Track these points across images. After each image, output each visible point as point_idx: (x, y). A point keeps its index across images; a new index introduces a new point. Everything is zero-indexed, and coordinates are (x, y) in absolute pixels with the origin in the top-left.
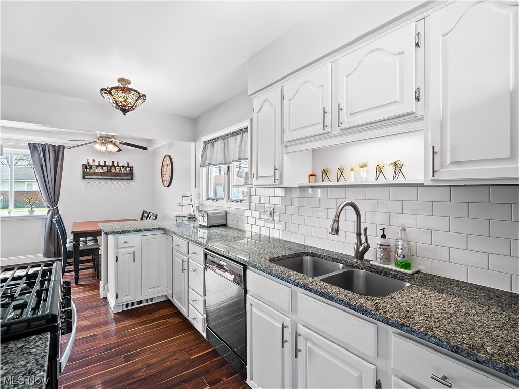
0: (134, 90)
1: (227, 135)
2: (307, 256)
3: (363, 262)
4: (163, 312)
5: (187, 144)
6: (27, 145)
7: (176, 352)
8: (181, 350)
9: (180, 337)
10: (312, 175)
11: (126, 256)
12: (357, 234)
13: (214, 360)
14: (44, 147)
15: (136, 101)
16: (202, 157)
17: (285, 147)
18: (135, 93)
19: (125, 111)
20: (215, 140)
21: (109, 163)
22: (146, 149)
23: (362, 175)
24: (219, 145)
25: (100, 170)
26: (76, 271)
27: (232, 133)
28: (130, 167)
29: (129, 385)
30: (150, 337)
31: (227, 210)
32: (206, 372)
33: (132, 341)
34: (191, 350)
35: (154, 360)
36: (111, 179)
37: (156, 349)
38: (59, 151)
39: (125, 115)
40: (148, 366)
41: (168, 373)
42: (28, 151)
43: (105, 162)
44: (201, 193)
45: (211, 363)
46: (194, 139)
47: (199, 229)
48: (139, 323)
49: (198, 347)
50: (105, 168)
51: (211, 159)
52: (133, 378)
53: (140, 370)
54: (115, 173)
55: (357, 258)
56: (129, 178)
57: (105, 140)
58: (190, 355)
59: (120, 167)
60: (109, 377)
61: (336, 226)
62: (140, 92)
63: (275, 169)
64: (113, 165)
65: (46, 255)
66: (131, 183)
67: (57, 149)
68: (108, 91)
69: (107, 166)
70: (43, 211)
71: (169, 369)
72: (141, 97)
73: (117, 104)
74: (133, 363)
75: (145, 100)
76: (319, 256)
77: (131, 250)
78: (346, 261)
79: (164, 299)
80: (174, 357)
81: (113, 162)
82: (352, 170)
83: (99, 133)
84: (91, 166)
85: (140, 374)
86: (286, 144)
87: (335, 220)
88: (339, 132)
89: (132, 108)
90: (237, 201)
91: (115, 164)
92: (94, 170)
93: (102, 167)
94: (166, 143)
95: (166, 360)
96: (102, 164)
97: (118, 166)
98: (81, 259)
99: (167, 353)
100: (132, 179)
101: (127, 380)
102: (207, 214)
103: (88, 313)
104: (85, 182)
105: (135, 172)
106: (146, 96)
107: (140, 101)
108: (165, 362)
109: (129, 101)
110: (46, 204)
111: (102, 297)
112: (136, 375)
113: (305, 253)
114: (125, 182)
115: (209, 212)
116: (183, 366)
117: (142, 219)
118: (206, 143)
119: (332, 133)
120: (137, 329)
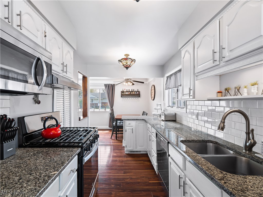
0: (129, 58)
1: (176, 72)
2: (212, 143)
3: (251, 153)
4: (144, 158)
5: (160, 78)
6: (104, 85)
7: (144, 177)
8: (146, 177)
9: (148, 171)
10: (219, 92)
11: (129, 130)
12: (246, 133)
13: (160, 187)
14: (109, 85)
15: (131, 63)
16: (166, 84)
17: (196, 76)
18: (130, 59)
19: (127, 68)
20: (171, 75)
21: (130, 90)
22: (143, 83)
23: (252, 91)
24: (173, 78)
25: (127, 93)
26: (116, 134)
27: (179, 71)
28: (139, 92)
29: (122, 183)
30: (136, 167)
31: (176, 112)
32: (154, 191)
33: (128, 167)
34: (150, 178)
35: (134, 177)
36: (131, 97)
37: (136, 173)
38: (113, 86)
39: (127, 69)
40: (131, 178)
41: (138, 184)
42: (104, 87)
43: (129, 90)
44: (165, 103)
45: (158, 188)
46: (163, 76)
47: (162, 121)
48: (133, 160)
49: (154, 178)
50: (129, 92)
51: (169, 86)
52: (124, 181)
53: (128, 179)
54: (133, 94)
55: (246, 150)
56: (138, 96)
57: (127, 80)
58: (149, 181)
59: (135, 91)
60: (116, 177)
61: (222, 125)
62: (132, 58)
63: (190, 90)
64: (132, 91)
65: (109, 127)
66: (139, 98)
67: (112, 86)
68: (120, 61)
69: (130, 92)
70: (108, 110)
71: (139, 183)
72: (133, 61)
73: (124, 66)
74: (126, 175)
75: (135, 62)
76: (219, 144)
77: (131, 128)
78: (236, 150)
79: (146, 153)
80: (142, 179)
81: (132, 89)
82: (245, 87)
83: (125, 78)
84: (124, 92)
85: (127, 180)
86: (197, 75)
87: (221, 122)
88: (224, 63)
89: (130, 66)
90: (181, 108)
91: (133, 91)
92: (125, 93)
93: (128, 92)
94: (152, 79)
95: (139, 179)
96: (128, 91)
97: (134, 91)
98: (119, 130)
99: (140, 176)
100: (139, 97)
101: (122, 181)
102: (165, 114)
103: (117, 151)
104: (122, 98)
105: (141, 93)
106: (135, 60)
107: (133, 62)
108: (138, 180)
109: (128, 63)
110: (110, 107)
111: (123, 146)
112: (126, 180)
113: (210, 141)
114: (137, 98)
115: (165, 113)
116: (145, 184)
117: (143, 115)
118: (167, 77)
119: (221, 65)
120: (132, 162)
